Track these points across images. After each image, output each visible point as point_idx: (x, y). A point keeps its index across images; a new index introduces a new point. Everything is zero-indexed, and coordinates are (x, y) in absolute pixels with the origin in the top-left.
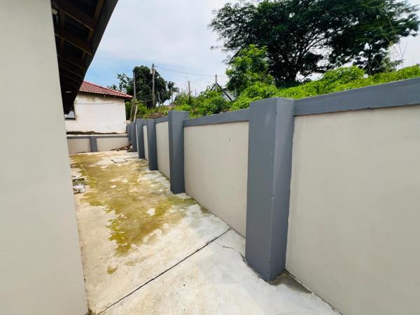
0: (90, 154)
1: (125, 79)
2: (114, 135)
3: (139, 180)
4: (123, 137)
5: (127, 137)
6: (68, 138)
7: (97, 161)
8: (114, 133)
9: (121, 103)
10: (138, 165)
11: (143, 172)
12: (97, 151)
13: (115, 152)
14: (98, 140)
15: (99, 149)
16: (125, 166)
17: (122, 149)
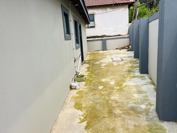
0: (101, 52)
2: (118, 37)
3: (124, 84)
5: (128, 37)
7: (102, 59)
8: (119, 35)
10: (130, 65)
11: (132, 74)
12: (106, 50)
13: (118, 51)
14: (107, 41)
16: (119, 65)
17: (123, 48)
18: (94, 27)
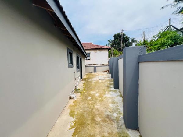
0: (93, 73)
1: (111, 41)
2: (103, 65)
3: (104, 96)
4: (106, 66)
5: (108, 66)
6: (86, 67)
7: (93, 78)
9: (107, 51)
11: (109, 89)
12: (96, 72)
13: (103, 73)
14: (97, 67)
15: (97, 71)
16: (102, 82)
17: (105, 72)
18: (90, 60)
